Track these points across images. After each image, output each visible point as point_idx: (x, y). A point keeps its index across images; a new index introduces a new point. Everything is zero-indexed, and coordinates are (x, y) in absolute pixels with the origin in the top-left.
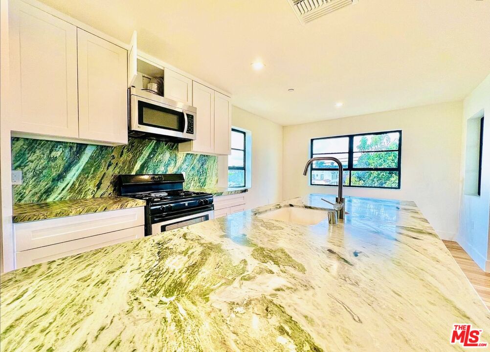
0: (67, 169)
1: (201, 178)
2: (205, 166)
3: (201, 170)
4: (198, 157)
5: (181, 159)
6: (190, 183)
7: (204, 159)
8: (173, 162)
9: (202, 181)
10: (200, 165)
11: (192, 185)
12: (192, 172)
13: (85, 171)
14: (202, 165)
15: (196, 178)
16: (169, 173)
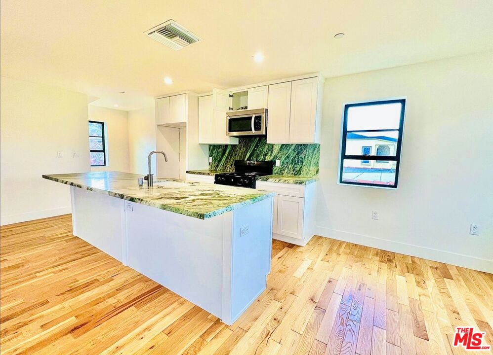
0: (222, 157)
1: (295, 166)
2: (302, 156)
3: (296, 159)
4: (293, 147)
5: (277, 149)
6: (284, 170)
7: (300, 148)
8: (270, 152)
9: (298, 169)
10: (295, 154)
11: (286, 171)
12: (287, 161)
13: (227, 158)
14: (297, 154)
15: (290, 166)
16: (266, 160)
